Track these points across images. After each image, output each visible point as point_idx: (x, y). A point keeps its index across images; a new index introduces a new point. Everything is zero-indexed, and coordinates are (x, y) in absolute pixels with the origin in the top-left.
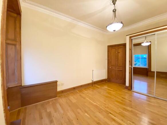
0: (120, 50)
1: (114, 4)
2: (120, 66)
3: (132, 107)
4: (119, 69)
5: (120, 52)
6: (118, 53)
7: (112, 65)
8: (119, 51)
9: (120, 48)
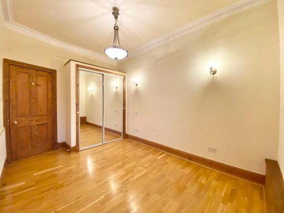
0: (42, 81)
1: (116, 18)
2: (42, 115)
3: (117, 161)
4: (39, 123)
5: (42, 84)
6: (37, 85)
7: (19, 114)
8: (39, 83)
9: (42, 76)
